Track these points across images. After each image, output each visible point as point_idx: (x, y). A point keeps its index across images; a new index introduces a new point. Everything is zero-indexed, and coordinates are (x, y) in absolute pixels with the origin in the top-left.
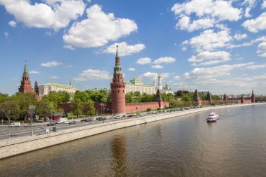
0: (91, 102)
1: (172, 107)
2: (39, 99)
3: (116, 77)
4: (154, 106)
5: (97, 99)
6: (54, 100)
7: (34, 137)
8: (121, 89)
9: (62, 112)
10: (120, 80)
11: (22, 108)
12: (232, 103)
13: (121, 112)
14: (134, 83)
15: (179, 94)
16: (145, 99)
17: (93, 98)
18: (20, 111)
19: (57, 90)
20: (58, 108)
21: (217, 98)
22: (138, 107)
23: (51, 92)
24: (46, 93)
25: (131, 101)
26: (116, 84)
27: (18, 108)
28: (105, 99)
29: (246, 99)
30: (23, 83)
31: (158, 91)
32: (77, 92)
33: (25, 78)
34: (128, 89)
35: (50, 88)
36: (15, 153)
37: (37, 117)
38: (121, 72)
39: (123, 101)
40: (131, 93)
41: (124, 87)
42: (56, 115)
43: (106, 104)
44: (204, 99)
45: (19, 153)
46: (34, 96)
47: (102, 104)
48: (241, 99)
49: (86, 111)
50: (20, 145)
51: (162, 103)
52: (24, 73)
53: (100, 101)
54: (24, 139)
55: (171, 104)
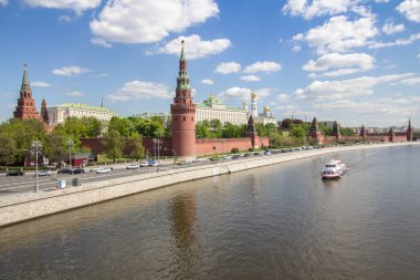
0: (137, 135)
1: (275, 146)
2: (50, 130)
3: (181, 95)
4: (243, 145)
5: (148, 132)
6: (74, 132)
7: (40, 194)
8: (188, 115)
9: (87, 154)
10: (188, 101)
11: (19, 146)
12: (374, 141)
13: (188, 154)
14: (210, 106)
15: (285, 125)
16: (229, 133)
17: (141, 130)
18: (16, 151)
19: (79, 115)
20: (81, 146)
21: (349, 132)
22: (217, 145)
23: (69, 118)
24: (61, 120)
25: (204, 136)
26: (180, 107)
27: (13, 144)
28: (161, 131)
29: (398, 134)
30: (21, 103)
31: (251, 120)
32: (113, 119)
33: (24, 95)
34: (201, 115)
35: (67, 112)
36: (8, 222)
37: (46, 161)
38: (188, 87)
39: (191, 135)
40: (205, 122)
41: (194, 111)
42: (77, 157)
43: (162, 141)
44: (327, 133)
45: (14, 220)
46: (40, 125)
47: (155, 140)
48: (390, 135)
49: (129, 152)
50: (16, 208)
51: (257, 140)
52: (24, 85)
53: (153, 136)
54: (24, 197)
55: (272, 142)
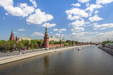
0: (37, 43)
2: (18, 42)
3: (46, 35)
4: (59, 45)
5: (39, 43)
6: (23, 43)
7: (16, 56)
8: (47, 39)
9: (26, 47)
10: (47, 36)
11: (11, 46)
12: (84, 45)
13: (47, 47)
14: (52, 37)
15: (67, 41)
16: (56, 43)
17: (37, 42)
18: (10, 47)
19: (24, 39)
20: (24, 46)
21: (80, 43)
22: (53, 46)
23: (22, 40)
24: (20, 40)
25: (51, 44)
26: (46, 38)
27: (9, 45)
28: (42, 43)
29: (89, 43)
30: (11, 36)
31: (60, 41)
32: (32, 40)
33: (12, 35)
34: (50, 39)
35: (21, 38)
36: (9, 62)
37: (17, 49)
38: (47, 33)
39: (48, 43)
40: (51, 41)
41: (48, 39)
42: (24, 48)
43: (42, 45)
44: (75, 43)
45: (10, 62)
46: (15, 41)
47: (40, 45)
48: (87, 44)
49: (35, 47)
50: (10, 59)
51: (61, 44)
52: (12, 33)
53: (40, 44)
54: (12, 57)
55: (65, 45)
